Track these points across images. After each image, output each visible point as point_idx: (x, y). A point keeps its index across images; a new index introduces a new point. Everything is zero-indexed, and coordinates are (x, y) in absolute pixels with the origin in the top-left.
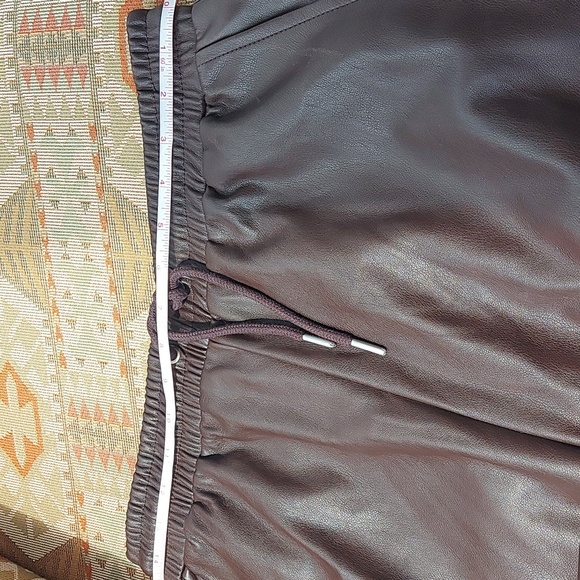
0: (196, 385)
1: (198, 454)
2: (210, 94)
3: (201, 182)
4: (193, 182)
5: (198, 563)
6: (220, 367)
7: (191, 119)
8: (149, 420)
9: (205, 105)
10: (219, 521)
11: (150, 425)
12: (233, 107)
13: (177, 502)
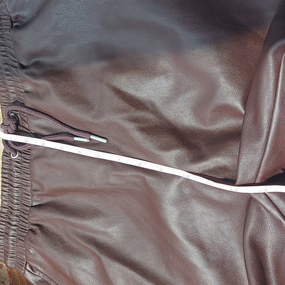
0: (28, 168)
1: (30, 205)
2: (13, 15)
3: (16, 62)
4: (12, 62)
5: (32, 261)
6: (37, 157)
7: (6, 30)
8: (5, 189)
9: (12, 22)
10: (40, 238)
11: (5, 191)
12: (25, 20)
13: (21, 230)
